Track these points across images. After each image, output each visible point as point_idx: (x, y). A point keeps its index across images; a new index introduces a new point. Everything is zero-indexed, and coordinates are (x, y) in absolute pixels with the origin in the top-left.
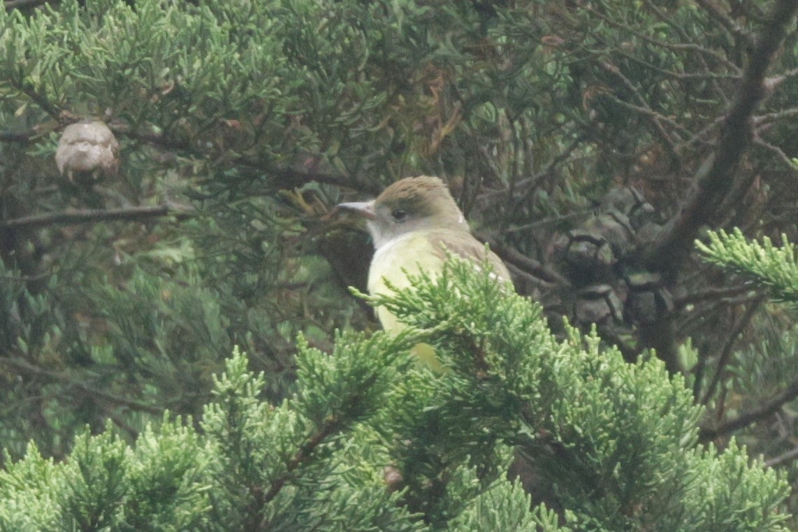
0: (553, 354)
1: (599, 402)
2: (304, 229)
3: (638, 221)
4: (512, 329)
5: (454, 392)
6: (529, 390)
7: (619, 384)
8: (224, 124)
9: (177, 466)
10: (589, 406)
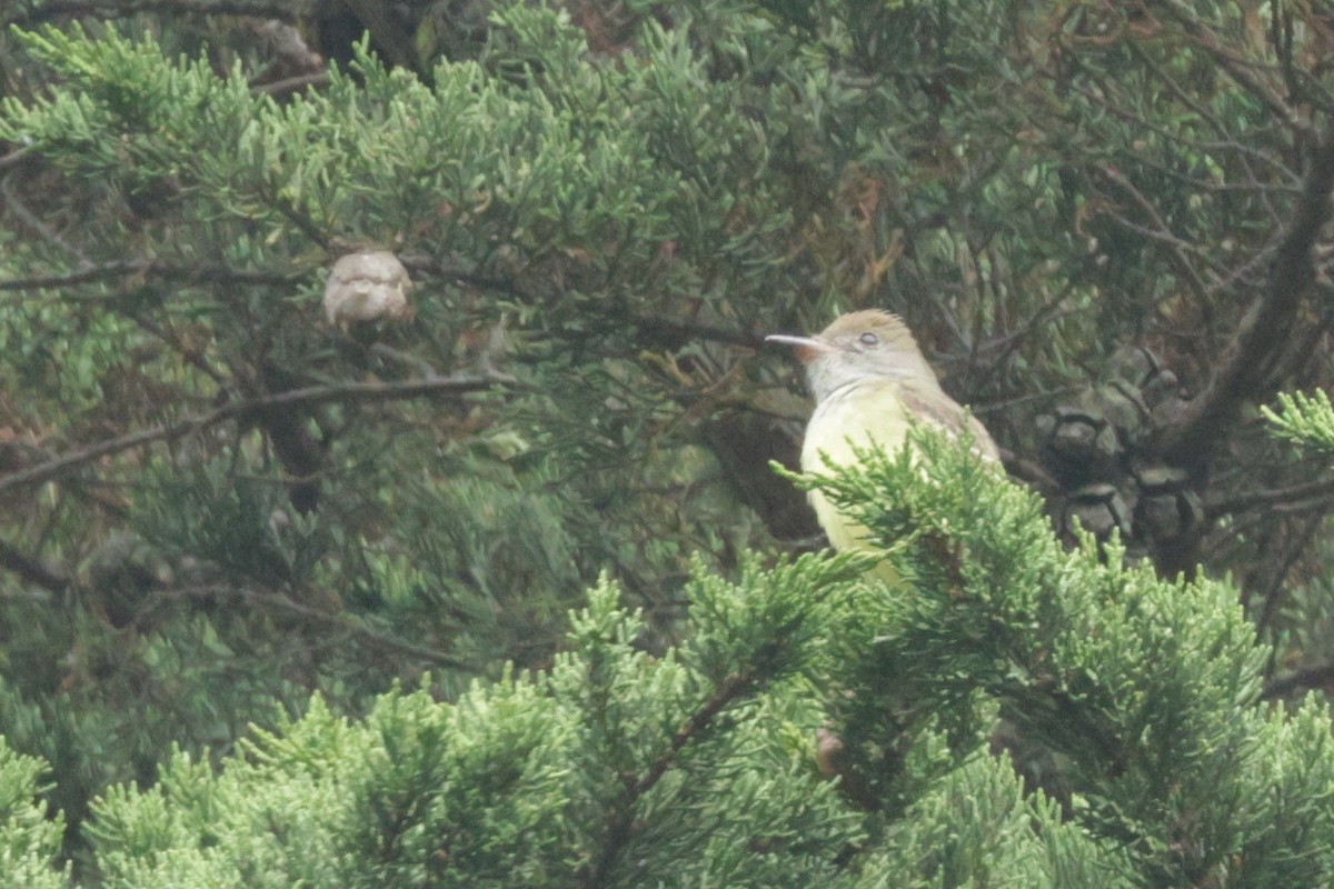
0: (1058, 567)
1: (1121, 637)
2: (680, 409)
3: (1154, 395)
4: (1000, 529)
5: (919, 617)
6: (1022, 617)
7: (1151, 613)
8: (563, 255)
9: (521, 741)
10: (1108, 642)
